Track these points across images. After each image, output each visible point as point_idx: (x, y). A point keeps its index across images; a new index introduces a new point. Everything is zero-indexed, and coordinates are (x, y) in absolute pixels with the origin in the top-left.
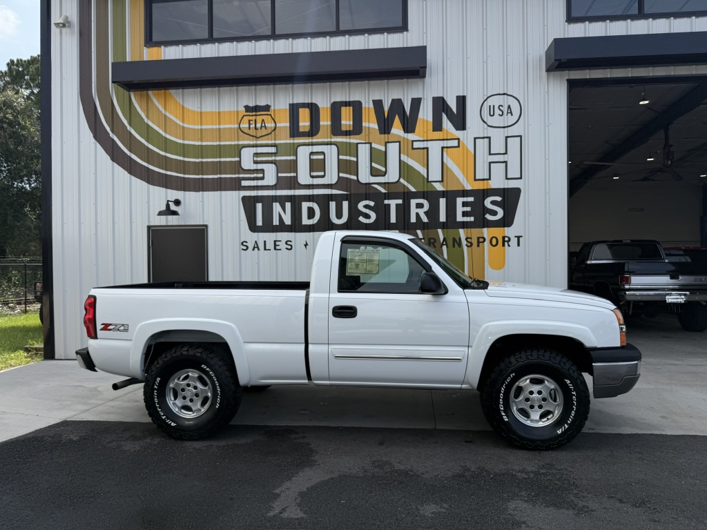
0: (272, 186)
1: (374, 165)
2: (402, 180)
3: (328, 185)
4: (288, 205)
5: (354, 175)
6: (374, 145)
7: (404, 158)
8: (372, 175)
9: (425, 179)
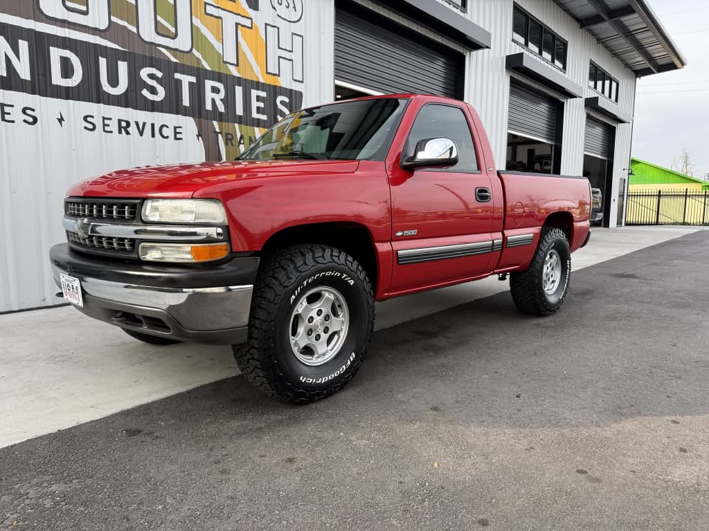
1: (159, 18)
2: (194, 51)
5: (133, 25)
7: (196, 22)
8: (159, 34)
9: (220, 57)
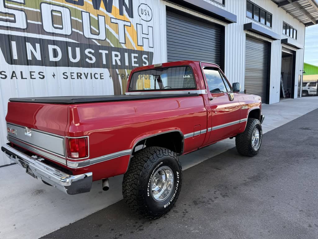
0: (24, 29)
1: (92, 27)
2: (107, 39)
3: (66, 35)
4: (38, 46)
5: (81, 31)
6: (91, 15)
7: (107, 27)
8: (92, 34)
9: (118, 41)
